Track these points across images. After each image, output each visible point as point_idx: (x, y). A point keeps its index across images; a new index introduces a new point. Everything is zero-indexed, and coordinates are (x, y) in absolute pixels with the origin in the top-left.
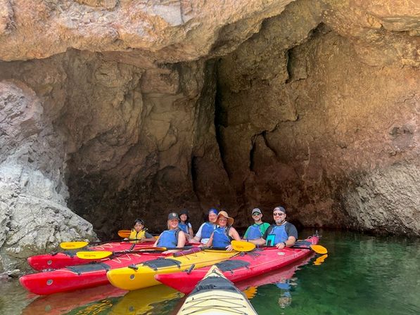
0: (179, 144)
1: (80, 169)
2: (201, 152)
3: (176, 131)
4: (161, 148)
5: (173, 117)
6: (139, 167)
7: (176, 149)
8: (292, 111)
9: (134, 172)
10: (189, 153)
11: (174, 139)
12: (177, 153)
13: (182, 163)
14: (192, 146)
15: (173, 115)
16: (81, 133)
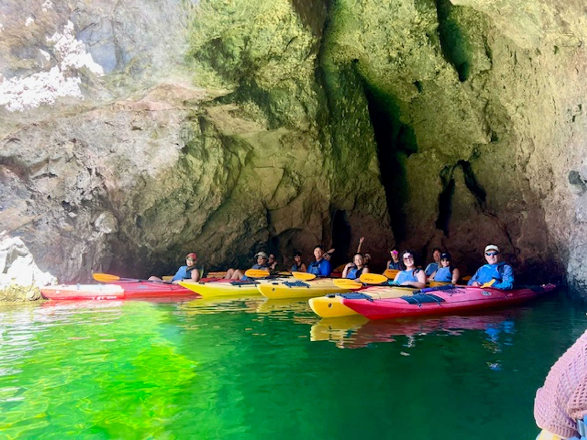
0: (302, 197)
1: (140, 246)
2: (348, 204)
3: (297, 178)
4: (271, 206)
5: (288, 160)
6: (235, 235)
7: (298, 205)
8: (479, 128)
9: (228, 242)
10: (325, 207)
11: (293, 190)
12: (301, 209)
13: (312, 223)
14: (328, 196)
15: (289, 156)
16: (130, 203)
